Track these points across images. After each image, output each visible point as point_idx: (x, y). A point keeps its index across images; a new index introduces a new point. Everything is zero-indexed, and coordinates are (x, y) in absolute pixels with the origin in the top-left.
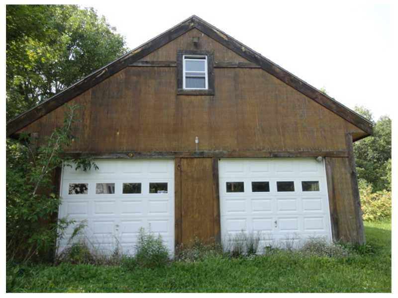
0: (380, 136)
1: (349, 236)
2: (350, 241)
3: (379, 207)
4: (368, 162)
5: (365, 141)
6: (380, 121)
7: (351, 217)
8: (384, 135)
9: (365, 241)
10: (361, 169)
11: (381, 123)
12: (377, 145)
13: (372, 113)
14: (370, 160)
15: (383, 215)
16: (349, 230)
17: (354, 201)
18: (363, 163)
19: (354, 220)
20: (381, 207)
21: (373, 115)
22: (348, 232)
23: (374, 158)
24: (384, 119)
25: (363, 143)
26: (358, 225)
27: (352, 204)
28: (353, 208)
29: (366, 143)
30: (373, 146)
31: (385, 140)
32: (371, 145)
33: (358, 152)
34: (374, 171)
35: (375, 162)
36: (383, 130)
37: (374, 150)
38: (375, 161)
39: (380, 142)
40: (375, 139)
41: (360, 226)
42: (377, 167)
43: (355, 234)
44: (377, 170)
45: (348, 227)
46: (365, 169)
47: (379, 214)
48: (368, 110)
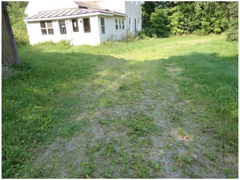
1: (9, 60)
2: (10, 62)
7: (8, 46)
9: (20, 61)
16: (8, 56)
17: (9, 34)
19: (11, 48)
22: (8, 57)
26: (14, 51)
27: (8, 36)
28: (9, 39)
41: (15, 52)
43: (12, 58)
45: (7, 54)
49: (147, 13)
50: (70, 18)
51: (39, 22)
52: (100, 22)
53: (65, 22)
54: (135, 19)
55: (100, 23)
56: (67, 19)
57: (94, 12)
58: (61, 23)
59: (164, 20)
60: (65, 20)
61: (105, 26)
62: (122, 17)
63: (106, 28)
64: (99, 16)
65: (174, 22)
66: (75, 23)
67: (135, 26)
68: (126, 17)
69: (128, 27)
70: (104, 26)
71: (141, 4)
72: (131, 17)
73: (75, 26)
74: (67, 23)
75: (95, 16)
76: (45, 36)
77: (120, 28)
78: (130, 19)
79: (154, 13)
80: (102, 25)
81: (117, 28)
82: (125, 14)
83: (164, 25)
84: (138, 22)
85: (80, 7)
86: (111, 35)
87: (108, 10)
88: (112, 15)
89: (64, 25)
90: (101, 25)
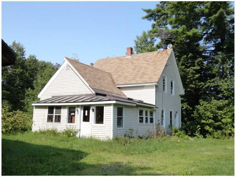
0: (27, 70)
3: (12, 123)
4: (15, 87)
5: (15, 71)
6: (29, 59)
8: (30, 70)
10: (7, 92)
11: (29, 60)
12: (23, 76)
13: (25, 51)
14: (17, 87)
15: (13, 129)
18: (10, 88)
20: (13, 122)
21: (25, 52)
23: (19, 85)
24: (32, 58)
25: (14, 72)
29: (16, 73)
30: (20, 76)
31: (29, 73)
32: (19, 75)
33: (9, 79)
34: (17, 95)
35: (19, 89)
36: (30, 66)
37: (20, 79)
38: (20, 87)
39: (26, 74)
40: (23, 71)
42: (19, 93)
44: (20, 95)
46: (11, 93)
47: (10, 128)
48: (22, 48)
49: (190, 106)
50: (82, 106)
51: (47, 108)
52: (117, 112)
53: (75, 109)
54: (171, 113)
55: (117, 114)
56: (78, 106)
57: (109, 100)
58: (71, 110)
59: (212, 116)
60: (76, 107)
61: (124, 118)
62: (150, 108)
63: (124, 120)
64: (114, 105)
65: (227, 119)
66: (86, 111)
67: (171, 121)
68: (155, 109)
69: (159, 120)
70: (122, 118)
71: (180, 95)
72: (164, 109)
73: (86, 115)
74: (78, 110)
75: (110, 105)
76: (50, 123)
77: (147, 121)
78: (162, 112)
79: (199, 106)
80: (118, 116)
81: (141, 121)
82: (155, 104)
83: (213, 121)
84: (176, 116)
85: (97, 94)
86: (130, 130)
87: (131, 99)
88: (135, 105)
89: (74, 112)
90: (116, 116)
